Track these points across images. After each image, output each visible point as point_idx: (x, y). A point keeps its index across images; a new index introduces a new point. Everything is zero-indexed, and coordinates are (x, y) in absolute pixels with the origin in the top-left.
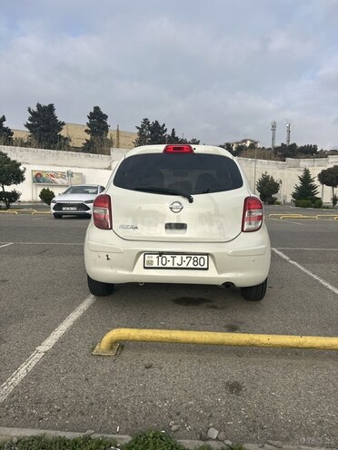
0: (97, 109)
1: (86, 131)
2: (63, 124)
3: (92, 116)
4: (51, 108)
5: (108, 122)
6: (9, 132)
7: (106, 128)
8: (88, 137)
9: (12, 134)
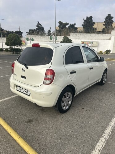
0: (109, 15)
1: (103, 25)
2: (95, 23)
3: (106, 18)
4: (91, 17)
5: (113, 20)
6: (76, 28)
7: (112, 22)
8: (104, 27)
9: (77, 29)
